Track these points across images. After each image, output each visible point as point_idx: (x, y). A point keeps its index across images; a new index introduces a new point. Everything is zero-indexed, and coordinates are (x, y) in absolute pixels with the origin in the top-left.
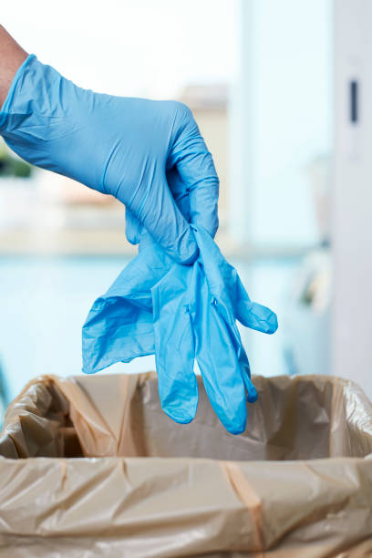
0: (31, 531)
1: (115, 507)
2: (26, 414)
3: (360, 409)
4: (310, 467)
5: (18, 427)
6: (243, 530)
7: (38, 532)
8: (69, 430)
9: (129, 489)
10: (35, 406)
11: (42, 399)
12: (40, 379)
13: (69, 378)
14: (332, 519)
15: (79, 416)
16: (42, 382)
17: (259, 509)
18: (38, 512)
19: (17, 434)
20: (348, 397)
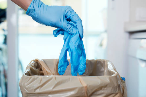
0: (33, 92)
1: (53, 86)
2: (32, 67)
3: (111, 66)
4: (98, 78)
5: (29, 70)
6: (83, 92)
7: (35, 92)
8: (42, 72)
9: (56, 82)
10: (33, 66)
11: (35, 64)
12: (34, 60)
13: (41, 60)
14: (103, 90)
15: (44, 68)
16: (35, 60)
17: (86, 87)
18: (35, 88)
19: (29, 71)
20: (108, 64)
